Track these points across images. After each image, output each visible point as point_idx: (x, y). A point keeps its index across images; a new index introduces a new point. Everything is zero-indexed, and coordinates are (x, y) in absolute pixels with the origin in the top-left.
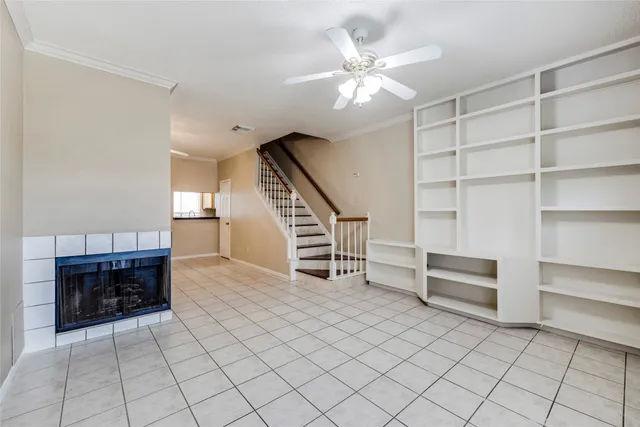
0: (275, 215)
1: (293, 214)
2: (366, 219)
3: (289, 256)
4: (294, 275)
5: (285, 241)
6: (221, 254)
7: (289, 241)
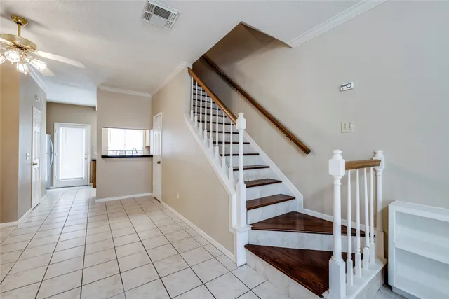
0: (211, 155)
1: (241, 153)
2: (377, 163)
3: (234, 223)
4: (242, 256)
5: (228, 198)
6: (154, 195)
7: (234, 197)
